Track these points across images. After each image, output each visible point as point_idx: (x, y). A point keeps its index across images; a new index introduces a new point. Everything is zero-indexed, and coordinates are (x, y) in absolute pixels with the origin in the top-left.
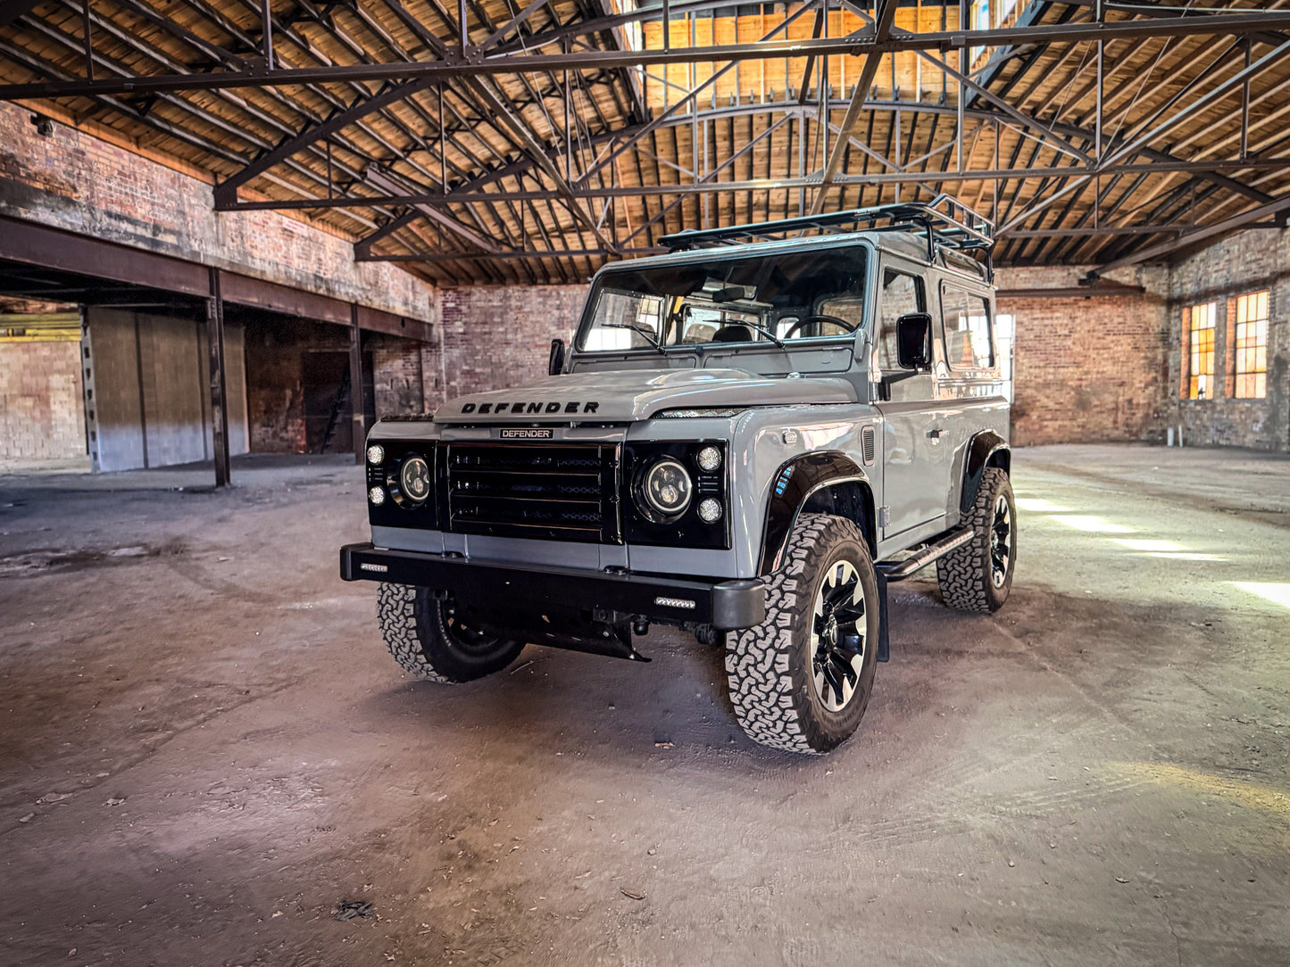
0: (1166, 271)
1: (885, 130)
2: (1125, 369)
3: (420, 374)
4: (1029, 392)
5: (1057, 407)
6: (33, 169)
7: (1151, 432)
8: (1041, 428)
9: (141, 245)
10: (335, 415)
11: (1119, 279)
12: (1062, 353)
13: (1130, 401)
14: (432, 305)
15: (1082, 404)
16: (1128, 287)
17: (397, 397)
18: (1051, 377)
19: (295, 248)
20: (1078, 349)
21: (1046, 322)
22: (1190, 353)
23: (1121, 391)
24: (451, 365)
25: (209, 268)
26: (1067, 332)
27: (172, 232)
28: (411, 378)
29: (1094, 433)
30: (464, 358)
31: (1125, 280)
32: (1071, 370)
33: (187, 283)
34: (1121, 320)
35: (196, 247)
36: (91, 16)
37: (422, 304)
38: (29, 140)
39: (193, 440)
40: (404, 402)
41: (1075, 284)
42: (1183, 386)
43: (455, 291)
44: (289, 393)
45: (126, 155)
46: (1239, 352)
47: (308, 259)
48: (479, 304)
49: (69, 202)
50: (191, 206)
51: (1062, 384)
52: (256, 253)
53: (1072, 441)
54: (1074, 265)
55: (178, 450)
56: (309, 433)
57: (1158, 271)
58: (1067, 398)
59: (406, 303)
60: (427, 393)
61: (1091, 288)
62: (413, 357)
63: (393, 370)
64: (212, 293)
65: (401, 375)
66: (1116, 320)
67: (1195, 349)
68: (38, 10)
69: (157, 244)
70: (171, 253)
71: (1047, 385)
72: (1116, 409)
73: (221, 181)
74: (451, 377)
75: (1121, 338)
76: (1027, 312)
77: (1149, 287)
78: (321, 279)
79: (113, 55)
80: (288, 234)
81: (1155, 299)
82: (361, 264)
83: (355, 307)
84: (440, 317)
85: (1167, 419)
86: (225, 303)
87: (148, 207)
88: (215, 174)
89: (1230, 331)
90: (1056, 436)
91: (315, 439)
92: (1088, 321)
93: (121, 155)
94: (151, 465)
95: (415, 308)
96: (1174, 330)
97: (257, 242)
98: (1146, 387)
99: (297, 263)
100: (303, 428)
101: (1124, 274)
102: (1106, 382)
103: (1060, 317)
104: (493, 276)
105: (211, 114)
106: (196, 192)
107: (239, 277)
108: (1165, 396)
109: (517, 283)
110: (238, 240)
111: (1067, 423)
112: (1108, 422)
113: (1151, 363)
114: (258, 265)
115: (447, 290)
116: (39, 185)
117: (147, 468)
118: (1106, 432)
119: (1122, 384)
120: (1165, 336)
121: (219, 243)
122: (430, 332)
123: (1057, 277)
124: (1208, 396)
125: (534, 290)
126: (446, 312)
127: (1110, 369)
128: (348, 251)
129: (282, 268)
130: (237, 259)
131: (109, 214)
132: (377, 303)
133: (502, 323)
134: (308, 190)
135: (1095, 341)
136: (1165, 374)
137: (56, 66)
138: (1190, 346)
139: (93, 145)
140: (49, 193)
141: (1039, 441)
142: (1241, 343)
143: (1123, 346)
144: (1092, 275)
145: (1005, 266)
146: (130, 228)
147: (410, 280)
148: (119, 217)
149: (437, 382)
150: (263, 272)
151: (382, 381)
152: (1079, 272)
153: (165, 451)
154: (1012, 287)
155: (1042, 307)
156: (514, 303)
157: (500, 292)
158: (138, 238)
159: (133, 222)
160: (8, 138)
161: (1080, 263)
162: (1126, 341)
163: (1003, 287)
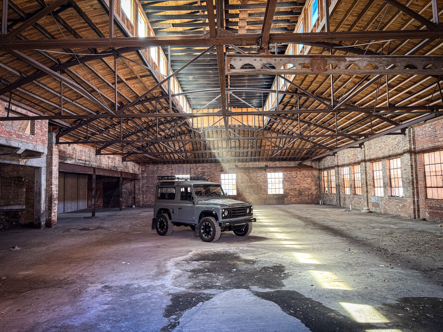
1: (247, 133)
2: (310, 186)
3: (134, 187)
4: (288, 191)
5: (294, 195)
6: (67, 153)
7: (317, 201)
8: (291, 200)
9: (83, 165)
10: (111, 198)
12: (295, 182)
13: (312, 193)
14: (139, 169)
15: (300, 194)
16: (309, 166)
17: (128, 193)
18: (292, 187)
19: (110, 161)
20: (299, 181)
21: (290, 174)
22: (324, 182)
23: (309, 191)
24: (143, 184)
25: (94, 168)
26: (295, 177)
27: (88, 161)
28: (132, 188)
29: (304, 201)
30: (147, 183)
31: (309, 164)
32: (297, 186)
33: (90, 172)
35: (92, 163)
36: (88, 129)
37: (136, 170)
38: (67, 147)
39: (74, 205)
40: (130, 194)
41: (297, 165)
42: (323, 190)
43: (145, 166)
44: (99, 192)
46: (332, 182)
47: (113, 163)
48: (151, 169)
49: (72, 158)
50: (92, 155)
51: (295, 189)
52: (103, 163)
53: (298, 203)
55: (71, 208)
56: (104, 203)
57: (316, 162)
58: (297, 192)
59: (133, 170)
60: (136, 192)
61: (301, 167)
62: (133, 182)
63: (127, 187)
64: (94, 173)
65: (129, 187)
66: (307, 174)
67: (325, 181)
68: (79, 128)
69: (85, 164)
70: (88, 166)
71: (292, 189)
72: (309, 195)
73: (97, 149)
74: (143, 187)
75: (308, 178)
76: (286, 172)
77: (314, 166)
78: (115, 167)
79: (85, 131)
80: (109, 158)
81: (316, 169)
82: (123, 162)
83: (121, 172)
84: (141, 172)
85: (321, 198)
86: (96, 175)
87: (84, 157)
88: (96, 148)
89: (330, 178)
90: (295, 202)
91: (105, 204)
92: (300, 174)
93: (80, 147)
94: (65, 212)
95: (135, 171)
96: (321, 176)
97: (103, 161)
98: (315, 190)
99: (110, 164)
100: (102, 201)
101: (308, 163)
102: (306, 189)
103: (294, 173)
104: (155, 163)
105: (99, 138)
106: (93, 151)
107: (100, 169)
108: (320, 192)
109: (161, 164)
110: (99, 161)
111: (297, 199)
112: (307, 199)
113: (316, 184)
114: (103, 166)
115: (143, 165)
116: (68, 156)
117: (64, 213)
118: (307, 201)
119: (310, 189)
120: (319, 178)
121: (96, 162)
122: (138, 176)
123: (292, 164)
124: (327, 192)
125: (165, 165)
126: (142, 171)
127: (306, 186)
128: (121, 160)
129: (107, 166)
130: (99, 165)
131: (78, 159)
132: (126, 171)
133: (157, 174)
134: (114, 148)
135: (302, 179)
136: (320, 187)
137: (75, 134)
138: (324, 180)
139: (77, 146)
141: (291, 203)
142: (332, 181)
143: (309, 180)
144: (300, 163)
146: (81, 162)
147: (134, 164)
148: (80, 160)
149: (139, 189)
150: (104, 167)
151: (124, 189)
152: (297, 162)
153: (68, 208)
154: (282, 166)
155: (289, 171)
156: (160, 169)
157: (156, 166)
158: (83, 163)
159: (82, 160)
160: (64, 148)
161: (297, 160)
162: (310, 179)
163: (280, 166)
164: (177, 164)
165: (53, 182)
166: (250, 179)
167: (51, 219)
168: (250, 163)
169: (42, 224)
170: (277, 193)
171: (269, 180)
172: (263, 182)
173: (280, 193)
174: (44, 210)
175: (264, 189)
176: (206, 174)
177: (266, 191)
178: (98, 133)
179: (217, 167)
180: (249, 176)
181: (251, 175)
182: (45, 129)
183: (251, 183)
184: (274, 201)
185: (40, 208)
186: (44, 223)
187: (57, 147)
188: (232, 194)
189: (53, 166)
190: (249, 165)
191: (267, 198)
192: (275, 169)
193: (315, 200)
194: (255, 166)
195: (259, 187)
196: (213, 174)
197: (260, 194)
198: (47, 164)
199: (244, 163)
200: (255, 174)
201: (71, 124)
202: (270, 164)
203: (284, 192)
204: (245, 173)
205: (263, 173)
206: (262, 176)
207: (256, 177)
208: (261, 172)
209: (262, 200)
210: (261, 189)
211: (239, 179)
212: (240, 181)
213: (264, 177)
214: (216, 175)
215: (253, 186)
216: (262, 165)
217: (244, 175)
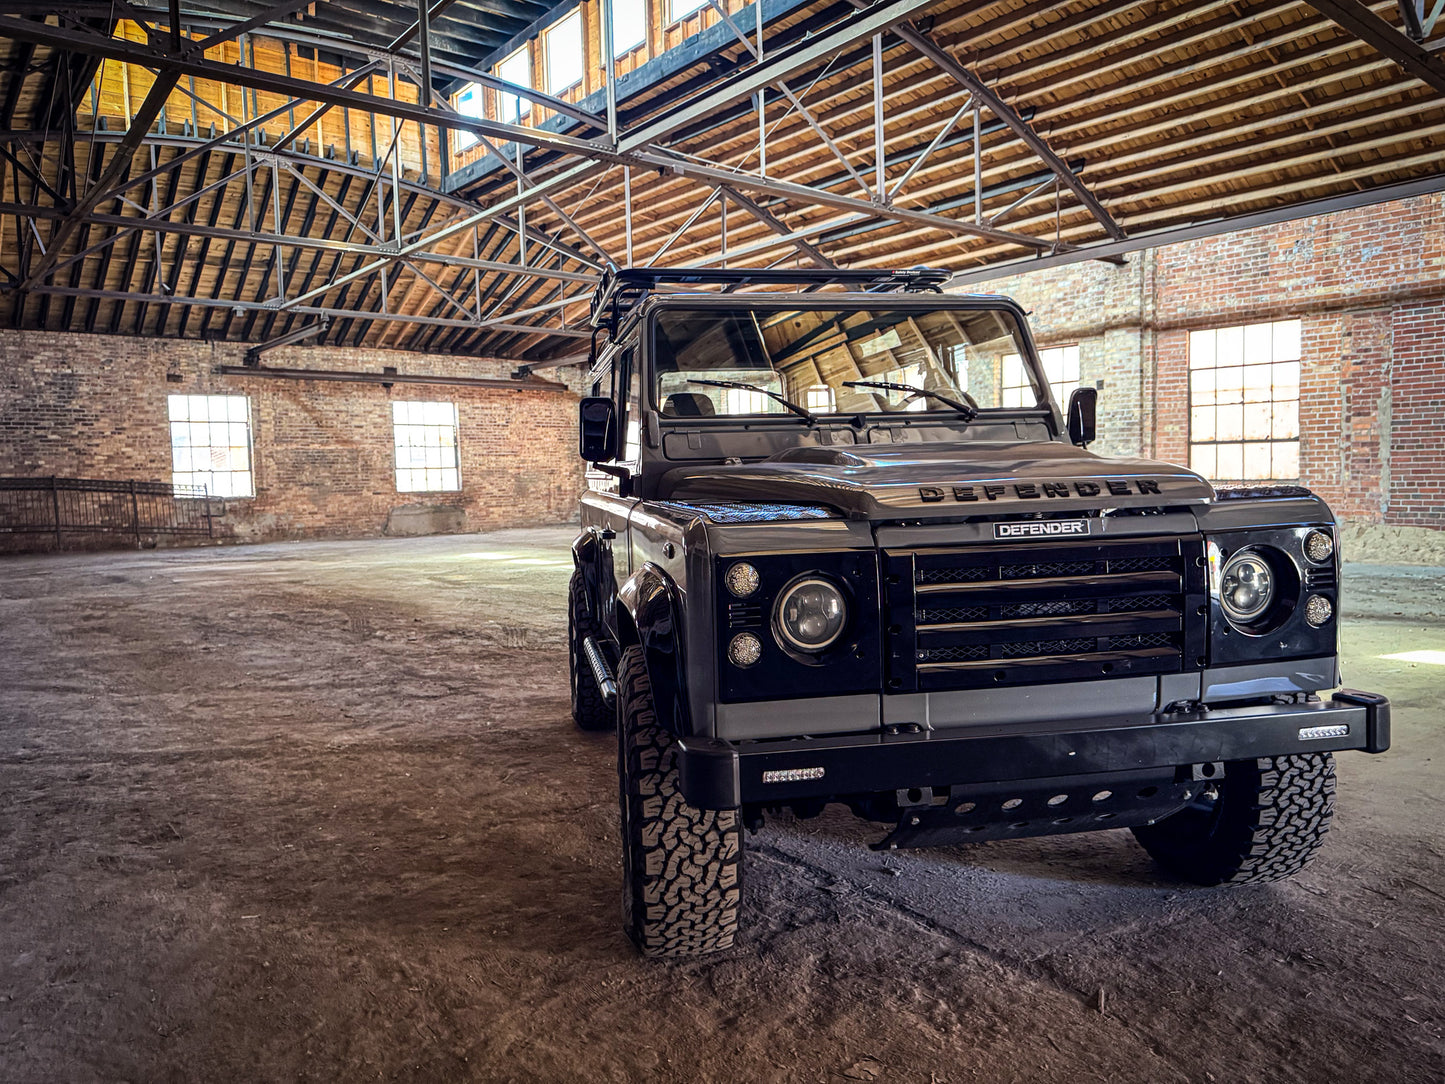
0: (579, 372)
2: (554, 459)
4: (476, 479)
5: (501, 493)
7: (577, 515)
8: (489, 514)
11: (544, 376)
12: (502, 442)
13: (559, 488)
15: (521, 491)
16: (552, 384)
18: (493, 465)
20: (514, 438)
21: (486, 412)
23: (551, 478)
26: (504, 423)
29: (532, 517)
31: (550, 378)
32: (510, 458)
34: (548, 413)
41: (508, 377)
51: (503, 472)
53: (516, 526)
54: (507, 358)
57: (575, 371)
58: (508, 485)
61: (522, 382)
66: (544, 413)
71: (490, 473)
72: (549, 495)
75: (548, 429)
76: (469, 401)
81: (574, 396)
90: (502, 521)
92: (521, 413)
98: (570, 475)
101: (548, 373)
102: (540, 471)
103: (498, 407)
111: (510, 509)
112: (543, 508)
113: (573, 454)
118: (542, 517)
119: (552, 473)
123: (494, 369)
127: (542, 459)
135: (528, 432)
141: (487, 526)
143: (550, 438)
144: (524, 370)
145: (446, 354)
152: (512, 366)
154: (453, 375)
155: (482, 398)
161: (511, 358)
162: (552, 432)
163: (445, 374)
166: (319, 424)
168: (318, 351)
170: (434, 486)
171: (400, 435)
172: (378, 439)
173: (445, 489)
175: (382, 471)
176: (84, 389)
177: (389, 479)
179: (144, 354)
180: (314, 410)
181: (321, 405)
183: (322, 444)
184: (425, 522)
188: (226, 494)
190: (311, 357)
191: (393, 508)
192: (426, 387)
193: (568, 514)
194: (340, 367)
195: (361, 462)
196: (125, 390)
197: (365, 492)
199: (289, 351)
200: (339, 403)
202: (404, 364)
203: (465, 483)
204: (294, 397)
205: (376, 401)
206: (370, 412)
207: (344, 415)
208: (369, 394)
209: (376, 519)
210: (367, 468)
211: (265, 422)
212: (269, 429)
213: (380, 416)
214: (140, 395)
215: (331, 457)
216: (369, 362)
217: (288, 404)
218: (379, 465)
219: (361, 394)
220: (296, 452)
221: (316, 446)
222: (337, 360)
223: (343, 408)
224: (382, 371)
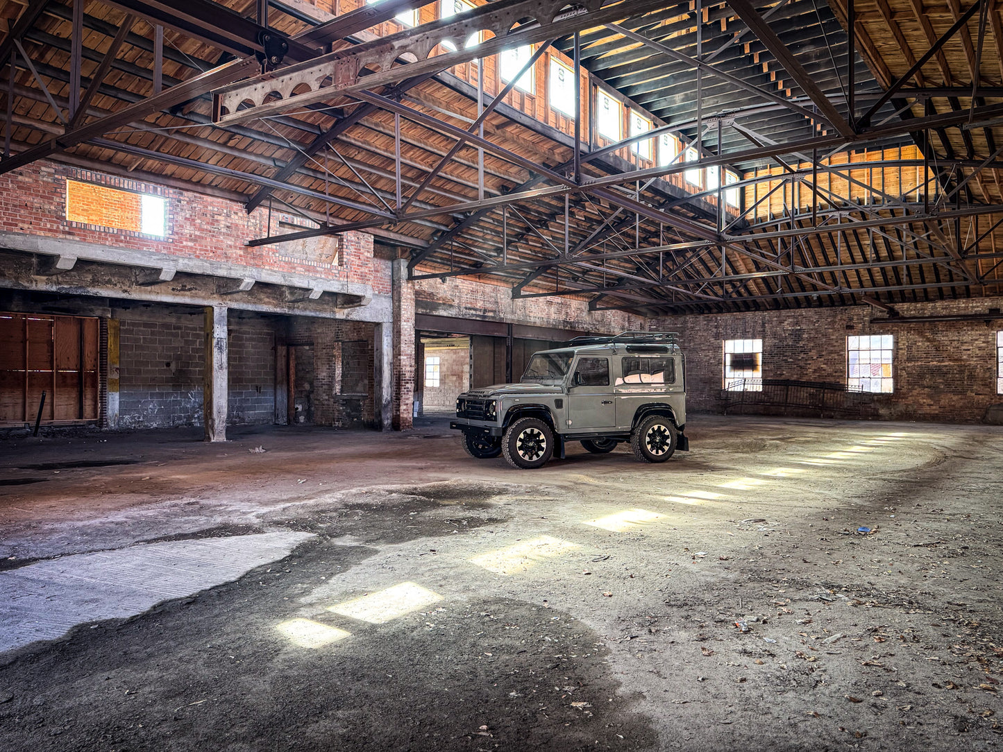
6: (439, 296)
9: (478, 319)
14: (642, 327)
19: (553, 309)
25: (507, 324)
27: (492, 311)
33: (496, 332)
35: (502, 316)
37: (635, 328)
38: (438, 285)
43: (656, 319)
45: (474, 283)
47: (560, 313)
48: (670, 326)
49: (451, 306)
50: (501, 299)
52: (531, 314)
59: (623, 328)
64: (509, 335)
69: (485, 317)
70: (491, 320)
73: (515, 287)
78: (567, 322)
80: (548, 302)
82: (593, 312)
86: (515, 338)
87: (482, 302)
88: (513, 283)
93: (471, 284)
97: (533, 309)
99: (553, 316)
106: (503, 292)
107: (524, 326)
110: (523, 310)
114: (532, 320)
115: (652, 318)
116: (441, 302)
121: (513, 313)
125: (702, 317)
128: (585, 306)
129: (545, 320)
130: (522, 318)
131: (466, 308)
139: (462, 282)
140: (444, 304)
146: (474, 312)
147: (627, 316)
148: (470, 309)
150: (535, 323)
156: (689, 325)
157: (681, 319)
158: (477, 316)
159: (475, 310)
160: (431, 286)
164: (729, 311)
165: (402, 349)
166: (937, 349)
167: (399, 415)
168: (940, 304)
169: (386, 423)
172: (982, 358)
174: (389, 398)
175: (983, 379)
176: (805, 336)
177: (990, 385)
178: (496, 254)
179: (835, 316)
180: (934, 340)
181: (940, 337)
182: (366, 254)
183: (939, 361)
185: (381, 395)
186: (389, 421)
187: (410, 285)
188: (878, 391)
189: (402, 320)
190: (934, 308)
191: (991, 405)
194: (955, 312)
195: (967, 373)
196: (825, 335)
197: (969, 393)
198: (393, 317)
199: (919, 305)
200: (952, 335)
201: (428, 241)
204: (921, 333)
205: (981, 332)
206: (976, 340)
207: (956, 343)
208: (976, 328)
209: (976, 411)
210: (972, 377)
211: (901, 349)
212: (903, 354)
213: (984, 342)
214: (832, 337)
215: (945, 370)
216: (978, 307)
217: (917, 337)
218: (981, 375)
219: (970, 328)
220: (921, 367)
221: (935, 363)
222: (953, 308)
223: (956, 338)
224: (987, 312)
